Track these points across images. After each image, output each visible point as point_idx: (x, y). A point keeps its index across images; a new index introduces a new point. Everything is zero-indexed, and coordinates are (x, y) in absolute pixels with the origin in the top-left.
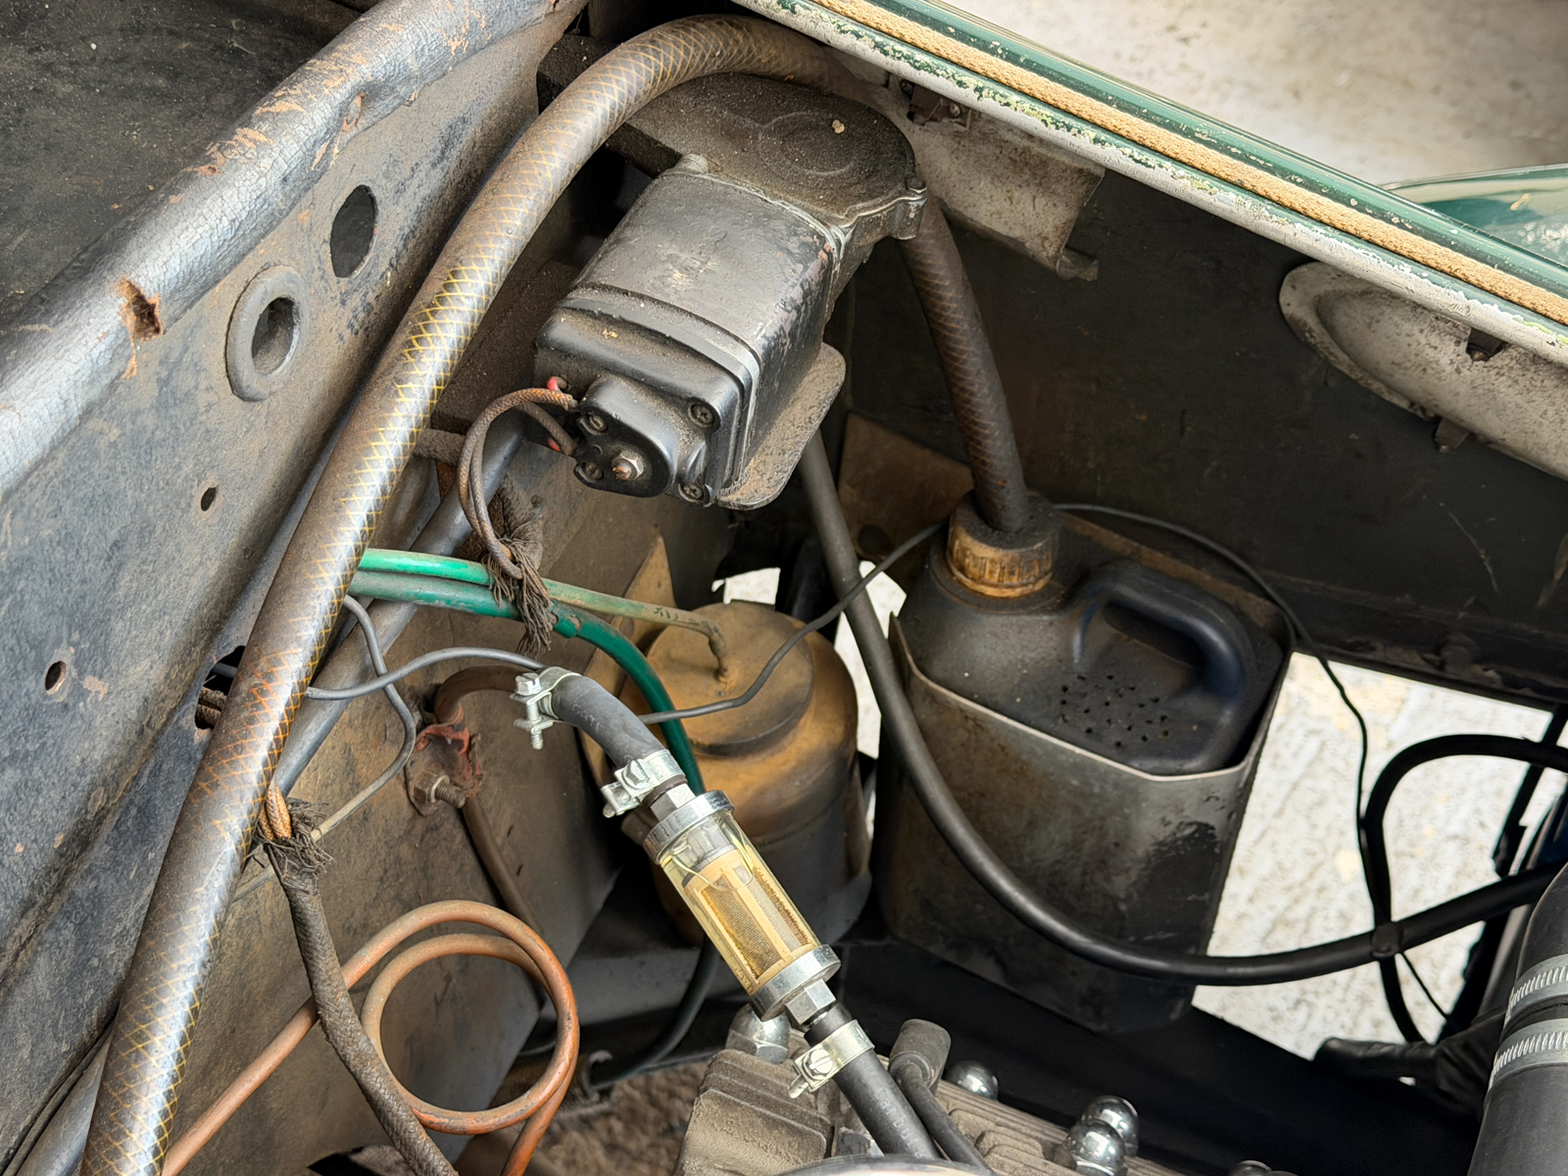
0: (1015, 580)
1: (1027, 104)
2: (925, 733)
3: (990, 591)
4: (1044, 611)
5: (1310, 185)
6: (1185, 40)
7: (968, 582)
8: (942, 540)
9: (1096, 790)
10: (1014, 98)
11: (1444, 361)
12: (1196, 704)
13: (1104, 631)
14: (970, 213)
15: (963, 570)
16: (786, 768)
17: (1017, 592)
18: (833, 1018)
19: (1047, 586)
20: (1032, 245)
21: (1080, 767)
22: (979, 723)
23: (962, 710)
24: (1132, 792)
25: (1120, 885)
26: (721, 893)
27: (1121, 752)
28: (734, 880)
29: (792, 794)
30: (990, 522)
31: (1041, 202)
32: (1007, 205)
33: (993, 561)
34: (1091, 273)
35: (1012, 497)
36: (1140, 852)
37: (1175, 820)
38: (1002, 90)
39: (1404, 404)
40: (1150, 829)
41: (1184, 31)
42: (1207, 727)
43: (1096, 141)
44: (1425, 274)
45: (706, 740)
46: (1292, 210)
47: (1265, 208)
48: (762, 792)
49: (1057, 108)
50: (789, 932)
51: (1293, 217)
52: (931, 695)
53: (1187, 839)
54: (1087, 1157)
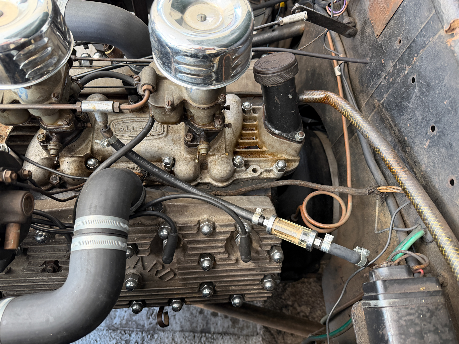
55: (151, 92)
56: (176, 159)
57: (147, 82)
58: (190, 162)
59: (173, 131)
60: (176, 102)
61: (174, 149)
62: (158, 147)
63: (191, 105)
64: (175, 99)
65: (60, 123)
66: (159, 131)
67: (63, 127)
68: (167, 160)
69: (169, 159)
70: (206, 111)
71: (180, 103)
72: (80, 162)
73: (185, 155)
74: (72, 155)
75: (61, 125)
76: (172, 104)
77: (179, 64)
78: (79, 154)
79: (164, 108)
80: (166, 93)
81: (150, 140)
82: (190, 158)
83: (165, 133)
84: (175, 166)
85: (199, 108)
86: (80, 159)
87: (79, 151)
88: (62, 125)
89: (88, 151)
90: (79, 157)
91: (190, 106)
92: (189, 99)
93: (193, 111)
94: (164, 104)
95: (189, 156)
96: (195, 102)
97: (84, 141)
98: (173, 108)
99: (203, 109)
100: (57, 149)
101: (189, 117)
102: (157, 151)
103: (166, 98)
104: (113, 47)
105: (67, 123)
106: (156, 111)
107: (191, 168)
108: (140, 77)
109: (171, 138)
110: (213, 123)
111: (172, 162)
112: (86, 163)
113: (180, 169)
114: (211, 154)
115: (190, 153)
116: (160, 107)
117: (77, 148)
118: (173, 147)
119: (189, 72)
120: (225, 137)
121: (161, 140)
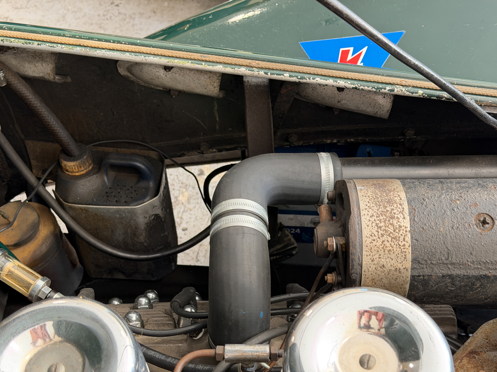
0: (82, 169)
1: (17, 40)
2: (74, 219)
3: (77, 174)
4: (94, 174)
5: (100, 40)
6: (117, 5)
7: (70, 174)
8: (59, 165)
9: (124, 216)
10: (13, 40)
11: (162, 74)
12: (143, 184)
13: (112, 174)
14: (26, 73)
15: (67, 171)
16: (40, 243)
17: (85, 172)
18: (52, 293)
19: (93, 168)
20: (47, 77)
21: (117, 211)
22: (86, 210)
23: (80, 208)
24: (132, 212)
25: (142, 238)
26: (10, 274)
27: (127, 203)
28: (13, 270)
29: (44, 249)
30: (70, 156)
31: (44, 65)
32: (35, 68)
33: (74, 166)
34: (69, 80)
35: (72, 146)
36: (143, 227)
37: (148, 216)
38: (8, 39)
39: (162, 89)
40: (142, 221)
41: (116, 3)
42: (147, 189)
43: (38, 44)
44: (133, 54)
45: (12, 243)
46: (95, 48)
47: (88, 49)
48: (35, 251)
49: (25, 39)
50: (33, 277)
51: (96, 49)
52: (70, 207)
53: (153, 220)
54: (141, 305)
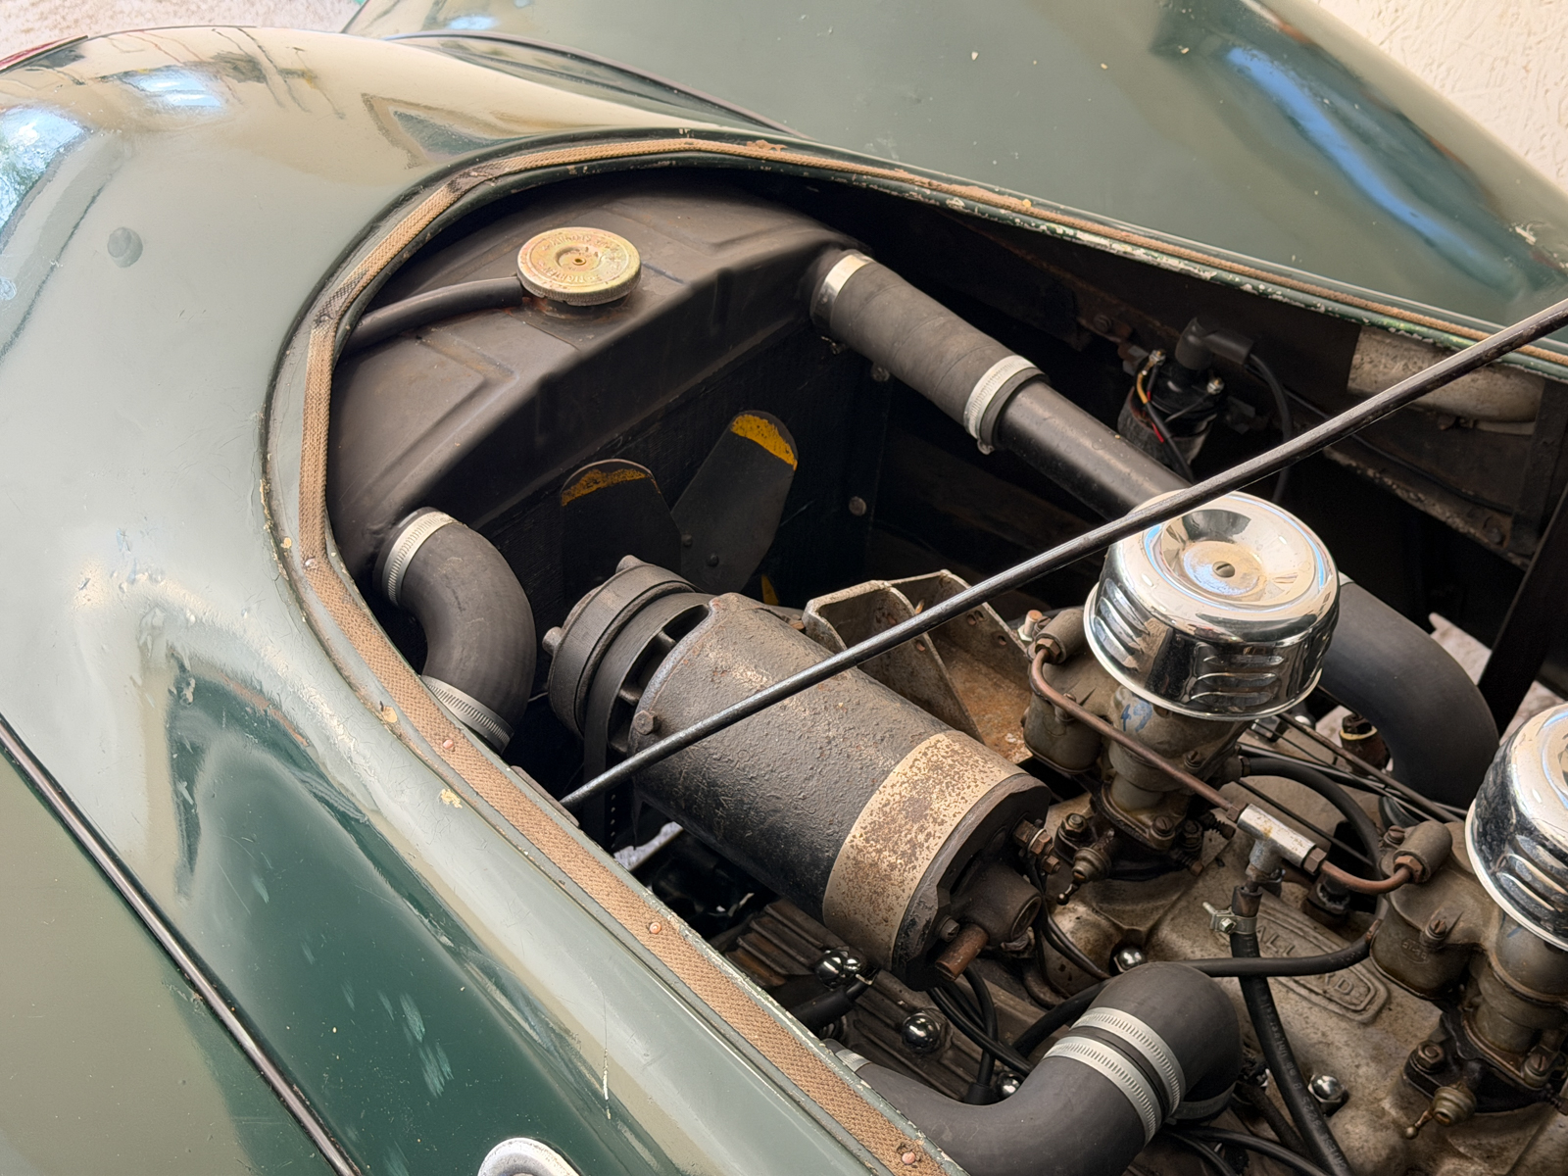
55: (1410, 878)
56: (1352, 1099)
57: (1417, 852)
58: (1387, 1128)
59: (1391, 1025)
60: (1456, 936)
61: (1362, 1071)
62: (1324, 1034)
63: (1490, 965)
64: (1457, 928)
65: (1144, 818)
66: (1355, 1001)
67: (1145, 832)
68: (1325, 1083)
69: (1333, 1084)
70: (1520, 1006)
71: (1463, 945)
72: (1108, 937)
73: (1387, 1104)
74: (1101, 908)
75: (1144, 824)
76: (1444, 934)
77: (1516, 853)
78: (1118, 917)
79: (1419, 931)
80: (1447, 903)
81: (1315, 1004)
82: (1395, 1122)
83: (1366, 1016)
84: (1339, 1114)
85: (1507, 985)
86: (1112, 930)
87: (1124, 912)
88: (1148, 827)
89: (1143, 928)
90: (1114, 924)
91: (1486, 969)
92: (1493, 951)
93: (1485, 985)
94: (1425, 924)
95: (1393, 1113)
96: (1505, 963)
97: (1151, 897)
98: (1440, 943)
99: (1514, 992)
100: (1097, 869)
101: (1466, 1003)
102: (1313, 1045)
103: (1438, 914)
104: (1374, 731)
105: (1163, 827)
106: (1392, 930)
107: (1379, 1146)
108: (1406, 835)
109: (1377, 1038)
110: (1521, 1060)
111: (1334, 1099)
112: (1118, 950)
113: (1348, 1127)
114: (1462, 1150)
115: (1404, 1103)
116: (1408, 924)
117: (1124, 901)
118: (1364, 1061)
119: (1529, 879)
120: (1535, 1138)
121: (1343, 1025)
